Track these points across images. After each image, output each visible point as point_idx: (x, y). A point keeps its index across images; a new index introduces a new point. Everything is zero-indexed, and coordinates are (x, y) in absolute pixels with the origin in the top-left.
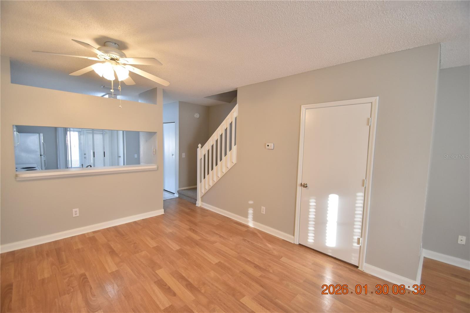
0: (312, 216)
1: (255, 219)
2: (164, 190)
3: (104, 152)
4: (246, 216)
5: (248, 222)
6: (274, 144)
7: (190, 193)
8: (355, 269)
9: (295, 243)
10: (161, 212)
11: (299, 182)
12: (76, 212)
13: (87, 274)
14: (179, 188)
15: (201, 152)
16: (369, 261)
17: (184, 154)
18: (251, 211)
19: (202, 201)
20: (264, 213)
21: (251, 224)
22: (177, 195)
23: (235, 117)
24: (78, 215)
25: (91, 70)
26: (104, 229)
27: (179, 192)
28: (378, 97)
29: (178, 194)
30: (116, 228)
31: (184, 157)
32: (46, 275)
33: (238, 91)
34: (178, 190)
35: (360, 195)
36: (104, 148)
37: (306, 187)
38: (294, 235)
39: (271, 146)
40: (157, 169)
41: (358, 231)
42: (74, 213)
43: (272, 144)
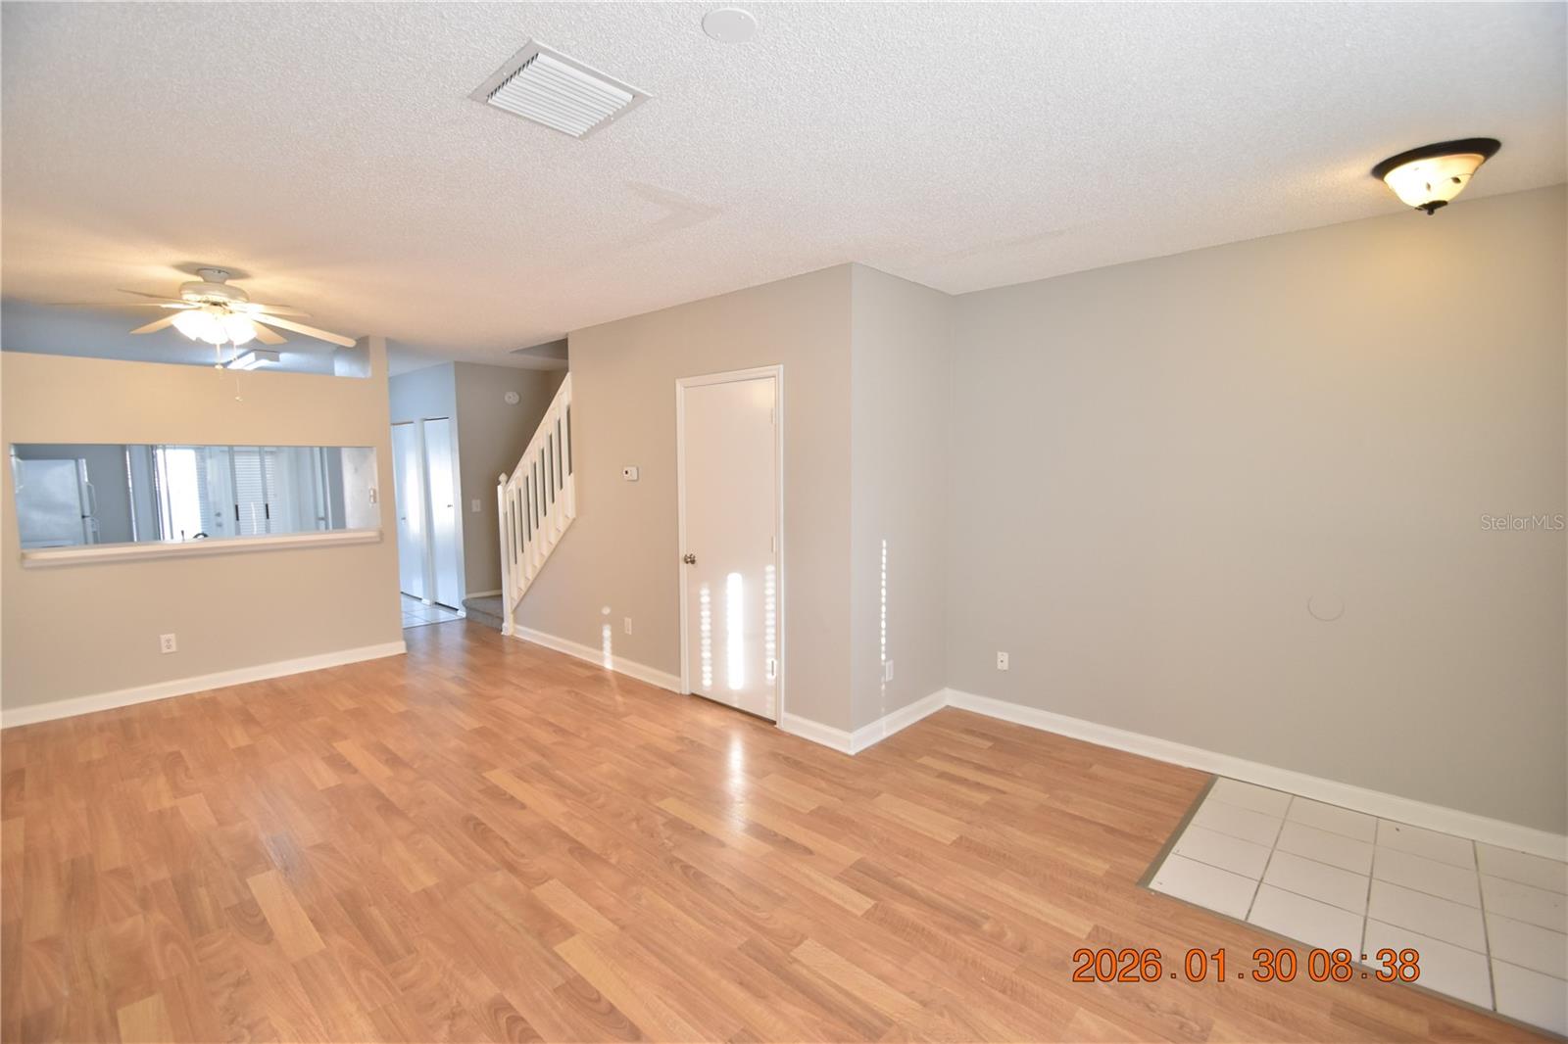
0: (706, 627)
1: (617, 651)
2: (436, 603)
3: (267, 506)
4: (598, 645)
5: (602, 658)
6: (638, 469)
7: (491, 606)
8: (769, 727)
9: (683, 693)
10: (398, 648)
11: (682, 555)
12: (169, 641)
13: (184, 752)
14: (467, 592)
15: (507, 494)
16: (791, 707)
17: (479, 501)
18: (607, 633)
19: (516, 621)
20: (630, 633)
21: (609, 663)
22: (462, 613)
23: (566, 403)
24: (174, 649)
25: (168, 325)
26: (242, 685)
27: (465, 603)
28: (781, 366)
29: (464, 608)
30: (270, 683)
31: (479, 510)
32: (96, 756)
33: (569, 340)
34: (464, 597)
35: (770, 568)
36: (265, 494)
37: (693, 562)
38: (680, 675)
39: (633, 471)
40: (378, 539)
41: (771, 646)
42: (164, 644)
43: (634, 470)
